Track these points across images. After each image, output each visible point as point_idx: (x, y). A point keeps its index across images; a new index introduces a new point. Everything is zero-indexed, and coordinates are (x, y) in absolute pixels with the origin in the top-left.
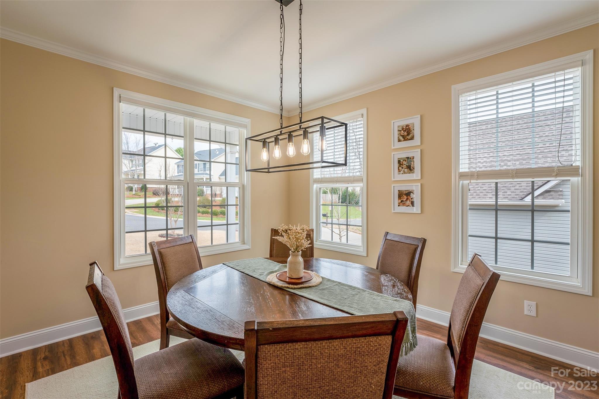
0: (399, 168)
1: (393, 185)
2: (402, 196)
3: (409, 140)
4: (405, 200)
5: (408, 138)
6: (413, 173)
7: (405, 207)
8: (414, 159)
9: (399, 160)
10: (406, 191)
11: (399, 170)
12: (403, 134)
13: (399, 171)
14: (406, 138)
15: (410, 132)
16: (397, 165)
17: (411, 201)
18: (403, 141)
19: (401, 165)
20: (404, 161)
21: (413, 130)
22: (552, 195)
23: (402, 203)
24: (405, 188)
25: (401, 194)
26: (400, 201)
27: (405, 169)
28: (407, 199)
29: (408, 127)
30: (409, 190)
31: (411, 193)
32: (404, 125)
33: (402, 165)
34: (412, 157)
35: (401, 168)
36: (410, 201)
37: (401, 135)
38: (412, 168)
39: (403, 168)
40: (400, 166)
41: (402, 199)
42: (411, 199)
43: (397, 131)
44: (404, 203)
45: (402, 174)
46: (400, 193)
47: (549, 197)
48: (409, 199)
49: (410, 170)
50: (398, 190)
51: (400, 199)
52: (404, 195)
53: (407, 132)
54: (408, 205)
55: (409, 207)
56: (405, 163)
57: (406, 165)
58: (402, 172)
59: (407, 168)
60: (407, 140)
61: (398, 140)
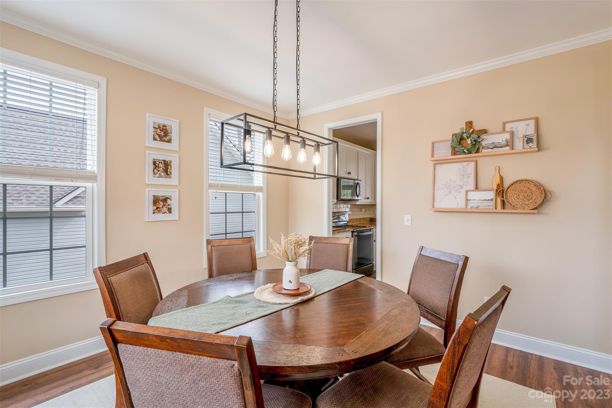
0: (154, 170)
1: (147, 189)
2: (157, 202)
3: (166, 142)
4: (161, 206)
5: (164, 140)
6: (170, 178)
7: (161, 215)
8: (171, 164)
9: (154, 160)
10: (162, 196)
11: (154, 172)
12: (160, 134)
13: (154, 174)
14: (163, 139)
15: (167, 134)
16: (152, 167)
17: (168, 208)
18: (160, 141)
19: (156, 166)
20: (160, 163)
21: (170, 133)
22: (80, 201)
23: (157, 210)
24: (161, 193)
25: (156, 200)
26: (155, 208)
27: (162, 172)
28: (164, 205)
29: (165, 128)
30: (166, 196)
31: (168, 199)
32: (161, 124)
33: (158, 167)
34: (170, 161)
35: (156, 170)
36: (166, 208)
37: (157, 134)
38: (169, 173)
39: (159, 171)
40: (155, 168)
41: (157, 206)
42: (168, 205)
43: (153, 127)
44: (160, 209)
45: (158, 177)
46: (154, 198)
47: (78, 203)
48: (166, 205)
49: (167, 175)
50: (153, 196)
51: (155, 206)
52: (160, 202)
53: (164, 133)
54: (164, 212)
55: (165, 214)
56: (161, 166)
57: (163, 168)
58: (157, 175)
59: (163, 172)
60: (164, 142)
61: (153, 138)
